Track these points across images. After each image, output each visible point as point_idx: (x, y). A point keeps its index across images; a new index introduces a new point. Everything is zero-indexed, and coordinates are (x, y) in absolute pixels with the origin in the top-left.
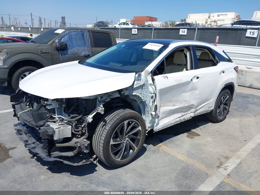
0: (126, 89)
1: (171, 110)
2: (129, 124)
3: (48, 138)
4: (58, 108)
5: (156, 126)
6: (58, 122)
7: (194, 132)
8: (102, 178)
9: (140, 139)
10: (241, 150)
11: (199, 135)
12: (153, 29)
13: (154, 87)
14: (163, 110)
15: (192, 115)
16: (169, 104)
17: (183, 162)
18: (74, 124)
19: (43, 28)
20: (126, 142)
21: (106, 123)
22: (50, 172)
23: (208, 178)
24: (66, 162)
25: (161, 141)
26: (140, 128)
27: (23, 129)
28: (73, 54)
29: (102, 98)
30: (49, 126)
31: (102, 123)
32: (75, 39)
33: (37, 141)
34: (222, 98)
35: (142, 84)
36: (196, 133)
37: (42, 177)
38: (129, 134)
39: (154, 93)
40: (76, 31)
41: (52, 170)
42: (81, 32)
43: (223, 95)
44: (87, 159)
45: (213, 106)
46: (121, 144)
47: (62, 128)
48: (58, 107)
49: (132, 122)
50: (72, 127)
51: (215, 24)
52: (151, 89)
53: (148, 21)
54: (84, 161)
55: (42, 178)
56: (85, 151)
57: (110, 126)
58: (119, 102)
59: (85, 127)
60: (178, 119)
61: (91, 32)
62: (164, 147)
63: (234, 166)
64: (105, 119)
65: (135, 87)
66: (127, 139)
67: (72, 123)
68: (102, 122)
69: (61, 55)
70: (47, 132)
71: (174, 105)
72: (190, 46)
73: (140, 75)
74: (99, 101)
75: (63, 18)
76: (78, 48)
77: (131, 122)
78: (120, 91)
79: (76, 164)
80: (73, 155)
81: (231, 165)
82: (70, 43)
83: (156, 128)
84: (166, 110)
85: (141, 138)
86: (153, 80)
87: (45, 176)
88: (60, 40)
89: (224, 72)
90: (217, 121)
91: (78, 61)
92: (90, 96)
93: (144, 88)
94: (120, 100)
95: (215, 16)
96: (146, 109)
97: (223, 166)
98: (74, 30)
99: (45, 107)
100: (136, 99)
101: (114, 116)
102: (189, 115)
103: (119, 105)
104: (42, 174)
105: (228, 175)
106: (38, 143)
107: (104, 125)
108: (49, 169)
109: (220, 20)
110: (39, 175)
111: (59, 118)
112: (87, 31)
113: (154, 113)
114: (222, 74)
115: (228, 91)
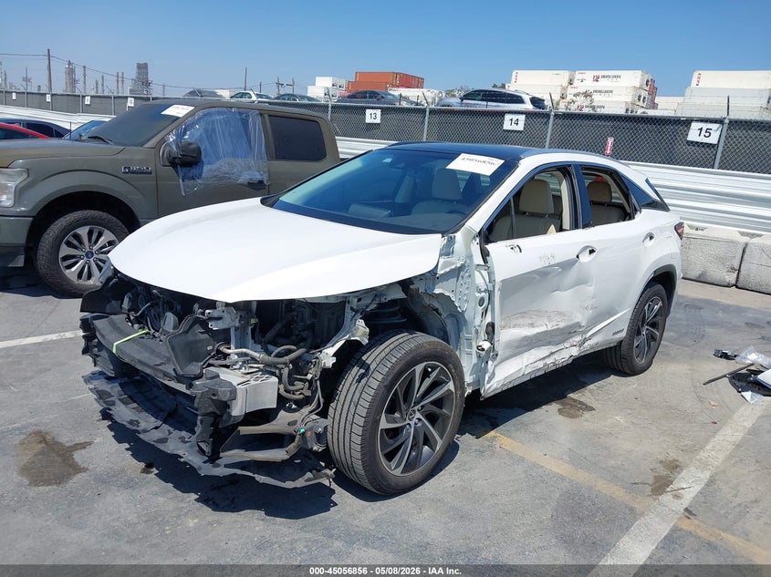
0: (421, 277)
1: (525, 338)
2: (425, 374)
3: (216, 411)
4: (237, 329)
5: (488, 383)
6: (237, 366)
7: (575, 401)
8: (356, 522)
9: (449, 417)
10: (709, 447)
11: (592, 409)
12: (427, 113)
13: (485, 273)
14: (505, 336)
15: (575, 352)
16: (521, 321)
17: (563, 478)
18: (286, 371)
19: (92, 97)
20: (416, 424)
21: (368, 368)
22: (206, 510)
23: (635, 519)
24: (261, 479)
25: (494, 426)
26: (451, 386)
27: (112, 388)
28: (215, 177)
29: (359, 300)
30: (218, 376)
31: (355, 371)
32: (224, 135)
33: (165, 422)
34: (646, 308)
35: (459, 265)
36: (581, 403)
37: (191, 523)
38: (422, 404)
39: (486, 291)
40: (225, 112)
41: (211, 502)
42: (240, 114)
43: (649, 298)
44: (314, 472)
45: (625, 330)
46: (403, 428)
47: (252, 383)
48: (237, 324)
49: (434, 368)
50: (280, 382)
51: (587, 102)
52: (480, 279)
53: (398, 87)
54: (309, 475)
55: (191, 525)
56: (315, 448)
57: (380, 377)
58: (393, 314)
59: (316, 381)
60: (540, 365)
61: (266, 116)
62: (505, 439)
63: (697, 488)
64: (364, 358)
65: (440, 272)
66: (418, 415)
67: (280, 369)
68: (356, 369)
69: (183, 181)
70: (214, 395)
71: (532, 325)
72: (570, 165)
73: (451, 242)
74: (352, 309)
75: (143, 68)
76: (231, 160)
77: (430, 370)
78: (405, 284)
79: (289, 485)
80: (287, 457)
81: (690, 484)
82: (208, 146)
83: (489, 386)
84: (513, 338)
85: (453, 413)
86: (485, 254)
87: (196, 521)
88: (180, 136)
89: (651, 238)
90: (633, 372)
91: (259, 199)
92: (327, 297)
93: (463, 277)
94: (397, 308)
95: (585, 80)
96: (464, 335)
97: (668, 489)
98: (220, 109)
99: (204, 324)
100: (437, 305)
101: (387, 350)
102: (567, 353)
103: (395, 320)
104: (187, 513)
105: (686, 510)
106: (166, 427)
107: (362, 376)
108: (205, 500)
109: (600, 91)
110: (178, 517)
111: (240, 355)
112: (257, 112)
113: (486, 345)
114: (649, 243)
115: (659, 287)
